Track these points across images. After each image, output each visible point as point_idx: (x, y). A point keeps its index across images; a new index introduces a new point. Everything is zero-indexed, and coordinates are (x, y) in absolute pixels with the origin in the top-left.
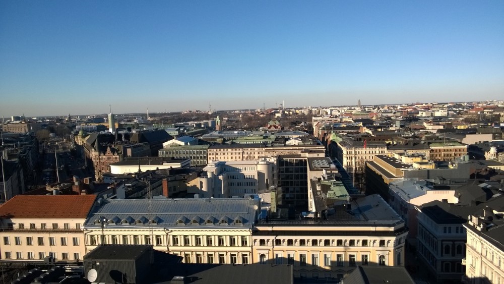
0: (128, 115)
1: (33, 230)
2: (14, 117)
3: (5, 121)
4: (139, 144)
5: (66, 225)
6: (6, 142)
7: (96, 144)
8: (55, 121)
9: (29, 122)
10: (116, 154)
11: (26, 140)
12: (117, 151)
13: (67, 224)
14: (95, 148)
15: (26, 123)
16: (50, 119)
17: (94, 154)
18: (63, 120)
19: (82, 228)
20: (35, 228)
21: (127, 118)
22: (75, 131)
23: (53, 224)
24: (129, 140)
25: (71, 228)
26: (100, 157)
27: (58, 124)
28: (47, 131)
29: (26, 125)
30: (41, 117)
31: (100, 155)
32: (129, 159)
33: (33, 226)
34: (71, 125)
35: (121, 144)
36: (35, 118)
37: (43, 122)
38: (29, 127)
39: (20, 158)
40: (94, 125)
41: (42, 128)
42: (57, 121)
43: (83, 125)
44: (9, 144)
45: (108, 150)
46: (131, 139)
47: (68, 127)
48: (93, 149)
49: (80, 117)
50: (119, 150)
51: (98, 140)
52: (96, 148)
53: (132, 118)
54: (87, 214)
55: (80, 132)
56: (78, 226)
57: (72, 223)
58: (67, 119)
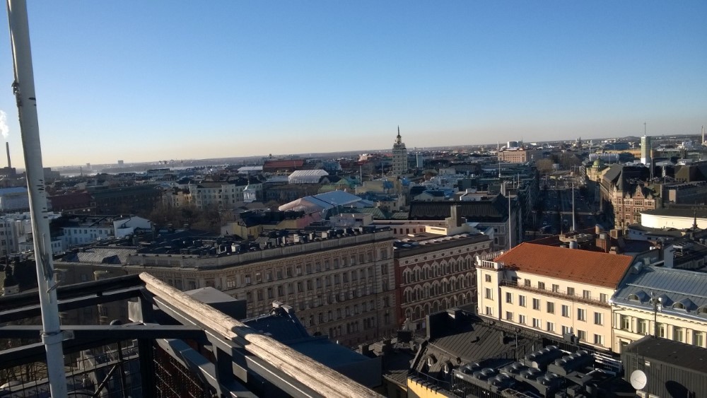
0: (668, 137)
1: (542, 290)
2: (510, 143)
3: (500, 147)
4: (690, 183)
5: (586, 293)
6: (503, 173)
7: (620, 181)
8: (560, 148)
9: (529, 149)
10: (650, 197)
11: (526, 172)
12: (652, 192)
13: (588, 292)
14: (617, 187)
15: (524, 150)
16: (553, 145)
17: (615, 195)
18: (570, 145)
19: (609, 301)
20: (544, 288)
21: (666, 142)
22: (587, 161)
23: (568, 288)
24: (673, 176)
25: (593, 298)
26: (625, 200)
27: (563, 151)
28: (550, 161)
29: (525, 152)
30: (542, 142)
31: (624, 197)
32: (673, 207)
33: (542, 285)
34: (580, 153)
35: (659, 183)
36: (535, 144)
37: (545, 148)
38: (528, 155)
39: (519, 194)
40: (616, 153)
41: (544, 157)
42: (562, 147)
43: (599, 153)
44: (507, 177)
45: (639, 190)
46: (676, 175)
47: (577, 155)
48: (615, 188)
49: (594, 141)
50: (655, 192)
51: (623, 175)
52: (620, 187)
53: (675, 142)
54: (618, 283)
55: (595, 163)
56: (603, 298)
57: (596, 292)
58: (575, 145)
